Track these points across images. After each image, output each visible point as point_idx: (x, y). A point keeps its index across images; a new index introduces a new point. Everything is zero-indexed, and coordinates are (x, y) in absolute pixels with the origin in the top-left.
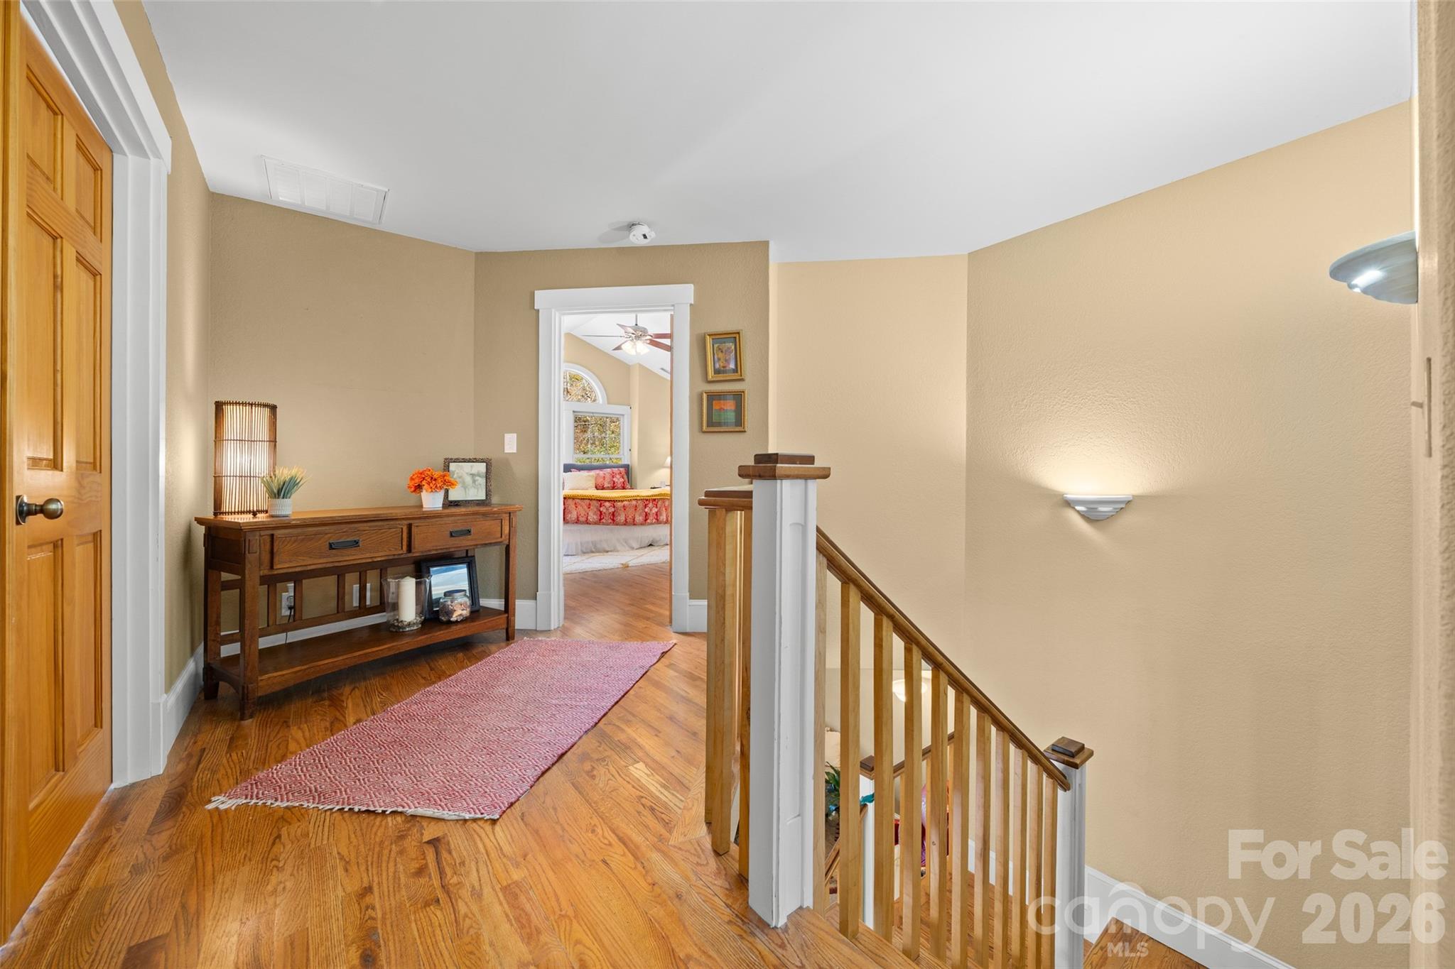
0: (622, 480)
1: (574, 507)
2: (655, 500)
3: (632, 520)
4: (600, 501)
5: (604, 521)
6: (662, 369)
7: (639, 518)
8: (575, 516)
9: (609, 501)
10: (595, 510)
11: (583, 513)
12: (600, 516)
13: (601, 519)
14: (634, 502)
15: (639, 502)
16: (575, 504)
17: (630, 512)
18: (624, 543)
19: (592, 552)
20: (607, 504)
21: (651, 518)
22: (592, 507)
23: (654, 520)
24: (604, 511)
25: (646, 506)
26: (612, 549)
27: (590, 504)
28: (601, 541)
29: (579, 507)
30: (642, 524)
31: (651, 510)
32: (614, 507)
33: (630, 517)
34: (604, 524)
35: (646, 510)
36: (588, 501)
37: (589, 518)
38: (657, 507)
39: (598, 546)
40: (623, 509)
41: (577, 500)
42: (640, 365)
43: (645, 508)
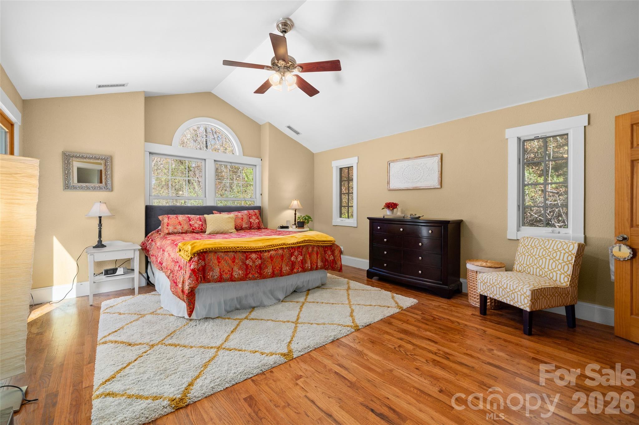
0: (257, 221)
1: (216, 262)
2: (299, 247)
3: (279, 272)
4: (245, 252)
5: (250, 276)
6: (289, 127)
7: (286, 269)
8: (218, 274)
9: (255, 252)
10: (241, 264)
11: (226, 268)
12: (246, 271)
13: (247, 274)
14: (280, 252)
15: (285, 250)
16: (218, 258)
17: (277, 261)
18: (270, 296)
19: (237, 309)
20: (254, 256)
21: (297, 267)
22: (237, 261)
23: (300, 269)
24: (251, 264)
25: (292, 255)
26: (258, 304)
27: (234, 257)
28: (246, 296)
29: (222, 262)
30: (288, 274)
31: (297, 258)
32: (261, 258)
33: (277, 268)
34: (250, 279)
35: (292, 259)
36: (232, 254)
37: (234, 274)
38: (302, 255)
39: (244, 302)
40: (270, 260)
41: (220, 254)
42: (269, 123)
43: (291, 256)
